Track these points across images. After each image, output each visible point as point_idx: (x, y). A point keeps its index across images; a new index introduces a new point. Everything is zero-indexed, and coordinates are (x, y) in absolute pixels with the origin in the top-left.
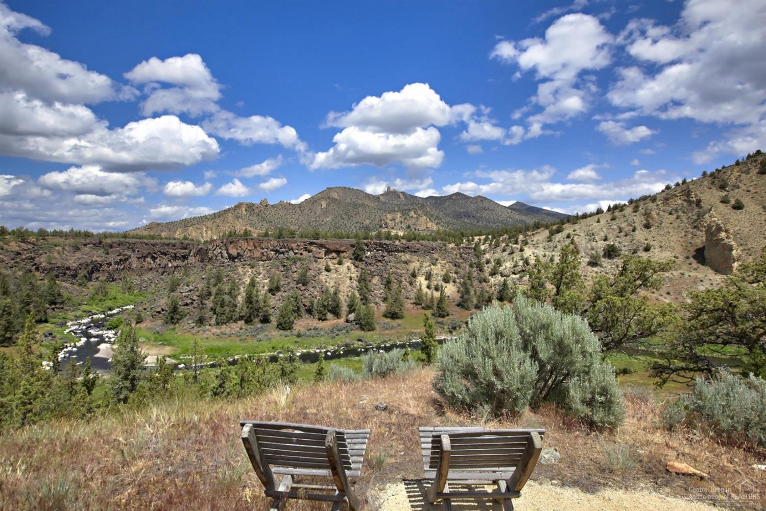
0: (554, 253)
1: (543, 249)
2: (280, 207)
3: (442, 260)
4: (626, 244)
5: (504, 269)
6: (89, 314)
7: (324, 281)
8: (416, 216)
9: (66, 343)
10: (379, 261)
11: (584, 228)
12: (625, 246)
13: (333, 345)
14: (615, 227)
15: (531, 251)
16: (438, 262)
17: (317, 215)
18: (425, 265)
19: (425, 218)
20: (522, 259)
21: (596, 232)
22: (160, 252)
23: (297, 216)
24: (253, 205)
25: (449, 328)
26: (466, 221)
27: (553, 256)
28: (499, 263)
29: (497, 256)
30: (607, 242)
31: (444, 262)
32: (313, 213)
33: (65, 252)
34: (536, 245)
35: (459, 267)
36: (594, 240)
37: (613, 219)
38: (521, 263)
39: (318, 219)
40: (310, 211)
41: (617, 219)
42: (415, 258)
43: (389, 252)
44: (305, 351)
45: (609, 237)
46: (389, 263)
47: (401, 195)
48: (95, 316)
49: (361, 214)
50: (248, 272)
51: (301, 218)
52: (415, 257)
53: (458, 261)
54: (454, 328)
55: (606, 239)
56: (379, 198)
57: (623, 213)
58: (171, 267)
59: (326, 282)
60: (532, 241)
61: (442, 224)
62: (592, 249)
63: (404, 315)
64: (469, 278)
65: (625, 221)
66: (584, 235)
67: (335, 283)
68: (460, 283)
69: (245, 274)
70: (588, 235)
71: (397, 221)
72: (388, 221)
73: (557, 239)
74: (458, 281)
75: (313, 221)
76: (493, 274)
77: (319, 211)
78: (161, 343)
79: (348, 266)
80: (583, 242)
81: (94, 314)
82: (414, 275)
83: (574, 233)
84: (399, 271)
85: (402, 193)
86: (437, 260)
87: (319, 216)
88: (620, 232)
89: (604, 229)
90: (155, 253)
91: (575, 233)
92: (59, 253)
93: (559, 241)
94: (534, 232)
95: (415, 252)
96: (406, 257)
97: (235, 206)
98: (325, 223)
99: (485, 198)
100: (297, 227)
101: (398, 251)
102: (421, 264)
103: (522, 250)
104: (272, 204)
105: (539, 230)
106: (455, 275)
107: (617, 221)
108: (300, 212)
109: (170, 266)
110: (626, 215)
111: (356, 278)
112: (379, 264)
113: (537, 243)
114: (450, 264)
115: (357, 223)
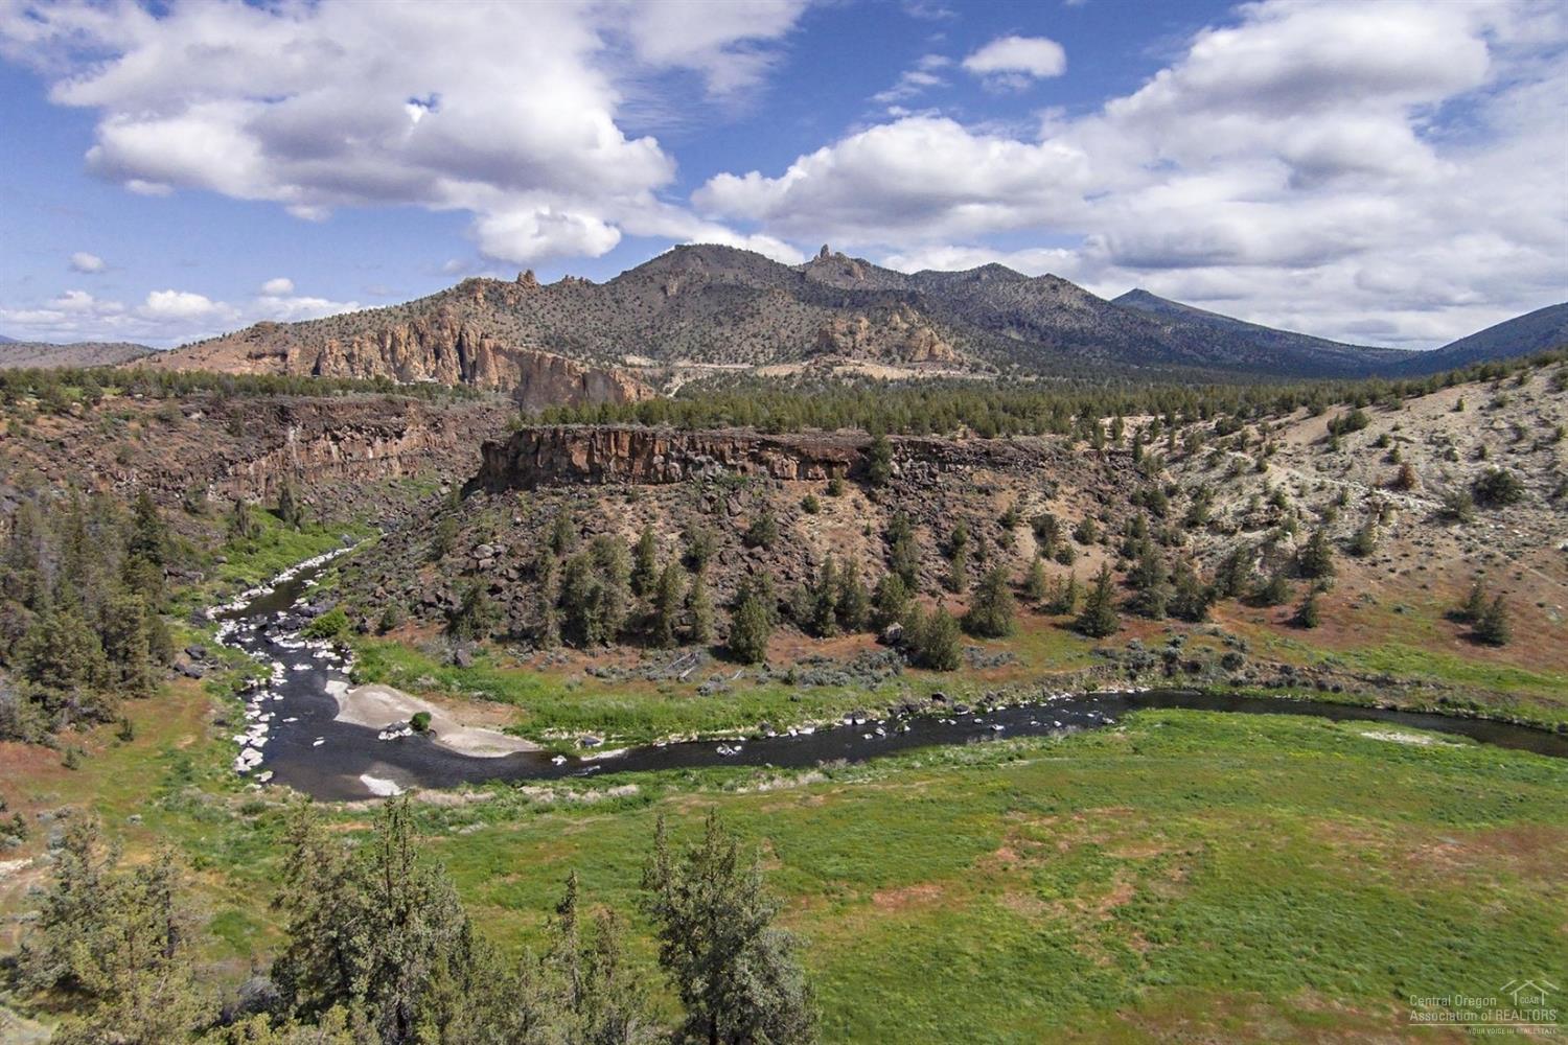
0: (1344, 483)
1: (1313, 470)
2: (566, 291)
3: (1067, 485)
4: (1535, 471)
5: (1220, 515)
6: (240, 586)
7: (808, 537)
8: (905, 326)
9: (249, 678)
10: (926, 487)
11: (1421, 423)
12: (1531, 477)
13: (877, 708)
14: (1504, 425)
15: (1284, 471)
16: (1059, 490)
17: (655, 313)
18: (1032, 498)
19: (928, 331)
20: (1265, 494)
21: (1453, 435)
22: (349, 425)
23: (608, 313)
24: (501, 284)
25: (1128, 668)
26: (1014, 335)
27: (1342, 488)
28: (1200, 494)
29: (1195, 478)
30: (1484, 465)
31: (1073, 490)
32: (645, 309)
33: (152, 435)
34: (1294, 458)
35: (1109, 503)
36: (1450, 456)
37: (1499, 405)
38: (1262, 503)
39: (658, 324)
40: (638, 302)
41: (1509, 406)
42: (1004, 479)
43: (943, 462)
44: (820, 722)
45: (1489, 450)
46: (947, 493)
47: (856, 267)
48: (253, 592)
49: (765, 313)
50: (625, 511)
51: (618, 321)
52: (1005, 477)
53: (1101, 486)
54: (1138, 667)
55: (1481, 455)
56: (802, 275)
57: (1524, 389)
58: (374, 459)
59: (812, 539)
60: (1282, 445)
61: (968, 346)
62: (1446, 478)
63: (1011, 627)
64: (1135, 534)
65: (1529, 413)
66: (1421, 440)
67: (834, 541)
68: (1117, 546)
69: (619, 517)
70: (1432, 442)
71: (859, 337)
72: (837, 335)
73: (1351, 447)
74: (1111, 539)
75: (647, 327)
76: (1191, 523)
77: (661, 304)
78: (481, 693)
79: (854, 501)
80: (1421, 459)
81: (249, 588)
82: (1007, 523)
83: (1393, 434)
84: (972, 512)
85: (856, 260)
86: (1055, 485)
87: (661, 316)
88: (1520, 438)
89: (1475, 429)
90: (339, 429)
91: (1398, 434)
92: (139, 438)
93: (1357, 453)
94: (1283, 420)
95: (1003, 464)
96: (985, 476)
97: (458, 288)
98: (678, 334)
99: (1062, 280)
100: (609, 342)
101: (964, 462)
102: (1023, 496)
103: (1260, 469)
104: (547, 282)
105: (1292, 417)
106: (1102, 526)
107: (1509, 410)
108: (614, 306)
109: (371, 456)
110: (1533, 395)
111: (879, 530)
112: (926, 494)
113: (1298, 453)
114: (1087, 496)
115: (755, 336)
